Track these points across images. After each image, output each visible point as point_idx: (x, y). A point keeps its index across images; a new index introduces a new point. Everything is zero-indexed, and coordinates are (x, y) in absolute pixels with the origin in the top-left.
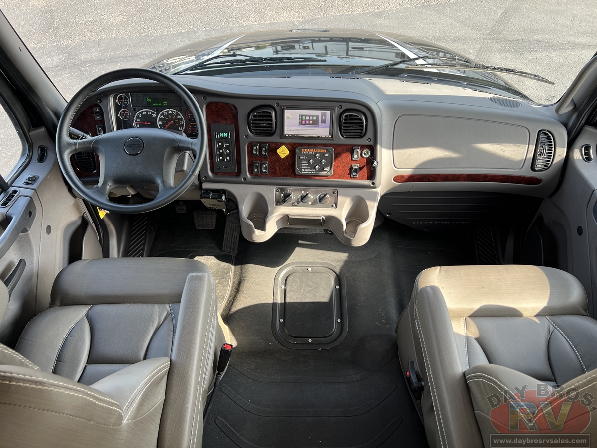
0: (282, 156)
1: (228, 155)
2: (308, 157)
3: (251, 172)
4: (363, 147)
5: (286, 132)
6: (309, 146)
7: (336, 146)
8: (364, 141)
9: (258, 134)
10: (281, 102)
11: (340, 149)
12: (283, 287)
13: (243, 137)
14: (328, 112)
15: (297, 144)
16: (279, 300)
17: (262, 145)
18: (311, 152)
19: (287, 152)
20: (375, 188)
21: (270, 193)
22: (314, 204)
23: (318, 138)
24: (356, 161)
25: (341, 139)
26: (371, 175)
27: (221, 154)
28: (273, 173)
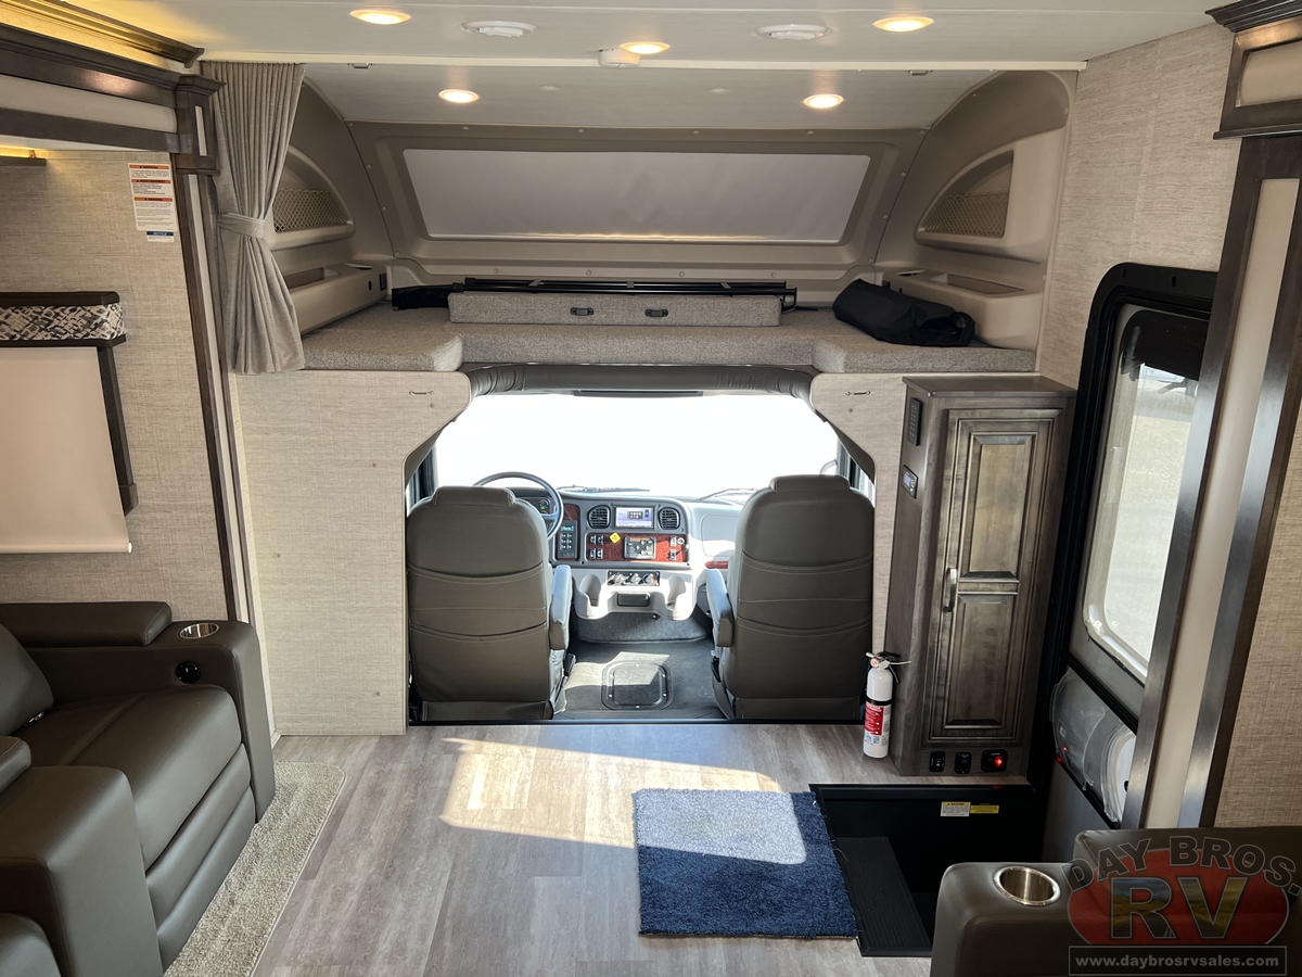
0: (614, 541)
1: (570, 544)
2: (635, 544)
3: (588, 558)
4: (678, 536)
5: (618, 524)
6: (636, 535)
7: (658, 535)
8: (679, 531)
9: (594, 527)
10: (614, 503)
11: (660, 538)
12: (611, 676)
13: (583, 529)
14: (650, 510)
15: (627, 534)
16: (609, 684)
17: (598, 535)
18: (638, 540)
19: (618, 538)
20: (689, 569)
21: (602, 574)
22: (641, 582)
23: (643, 528)
24: (674, 548)
25: (659, 529)
26: (686, 559)
27: (564, 544)
28: (606, 558)
